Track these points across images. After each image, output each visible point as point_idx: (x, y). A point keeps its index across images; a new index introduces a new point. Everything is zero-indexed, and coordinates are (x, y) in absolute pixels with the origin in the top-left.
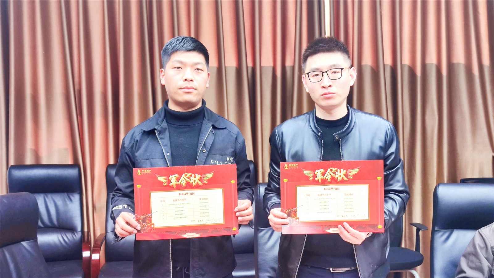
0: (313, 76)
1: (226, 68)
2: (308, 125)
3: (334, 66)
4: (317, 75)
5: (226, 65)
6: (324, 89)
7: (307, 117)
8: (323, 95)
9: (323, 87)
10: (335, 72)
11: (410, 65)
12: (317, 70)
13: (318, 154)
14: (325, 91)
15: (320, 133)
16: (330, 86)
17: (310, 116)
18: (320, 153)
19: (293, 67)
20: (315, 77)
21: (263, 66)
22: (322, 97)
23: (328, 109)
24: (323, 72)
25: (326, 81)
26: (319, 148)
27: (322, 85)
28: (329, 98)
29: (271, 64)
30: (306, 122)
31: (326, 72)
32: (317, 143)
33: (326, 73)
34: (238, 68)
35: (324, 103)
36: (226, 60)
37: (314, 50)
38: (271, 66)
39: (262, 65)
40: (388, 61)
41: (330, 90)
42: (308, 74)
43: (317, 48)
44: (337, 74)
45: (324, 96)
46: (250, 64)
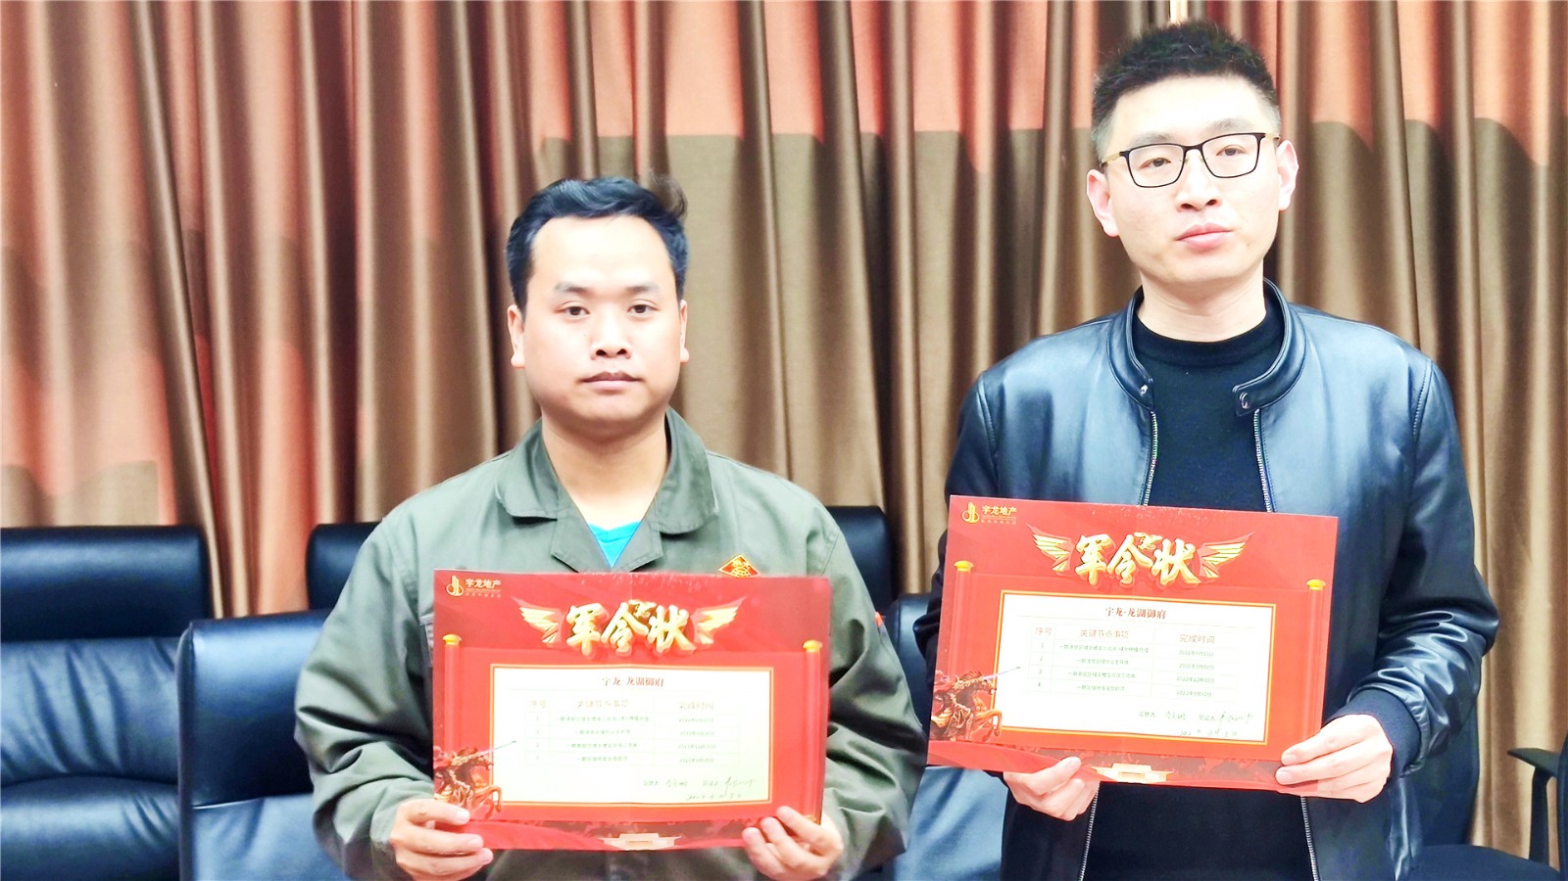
0: (1146, 165)
1: (775, 141)
2: (1104, 360)
3: (1228, 124)
4: (1159, 162)
5: (775, 130)
6: (1188, 214)
7: (1103, 331)
8: (1181, 239)
9: (1187, 206)
10: (1230, 152)
11: (1505, 125)
12: (1162, 141)
13: (1137, 468)
14: (1192, 221)
15: (1145, 388)
16: (1212, 202)
17: (1112, 327)
18: (1144, 466)
19: (1041, 137)
20: (1153, 169)
21: (921, 133)
22: (1181, 244)
23: (1196, 295)
24: (1186, 149)
25: (1197, 184)
26: (1143, 444)
27: (1183, 198)
28: (1206, 250)
29: (954, 125)
30: (1098, 349)
31: (1200, 147)
32: (1136, 427)
33: (1197, 152)
34: (821, 140)
35: (1188, 268)
36: (772, 108)
37: (1150, 66)
38: (951, 132)
39: (918, 128)
40: (1420, 106)
41: (1212, 218)
42: (1125, 154)
44: (1236, 157)
45: (1190, 239)
46: (869, 125)
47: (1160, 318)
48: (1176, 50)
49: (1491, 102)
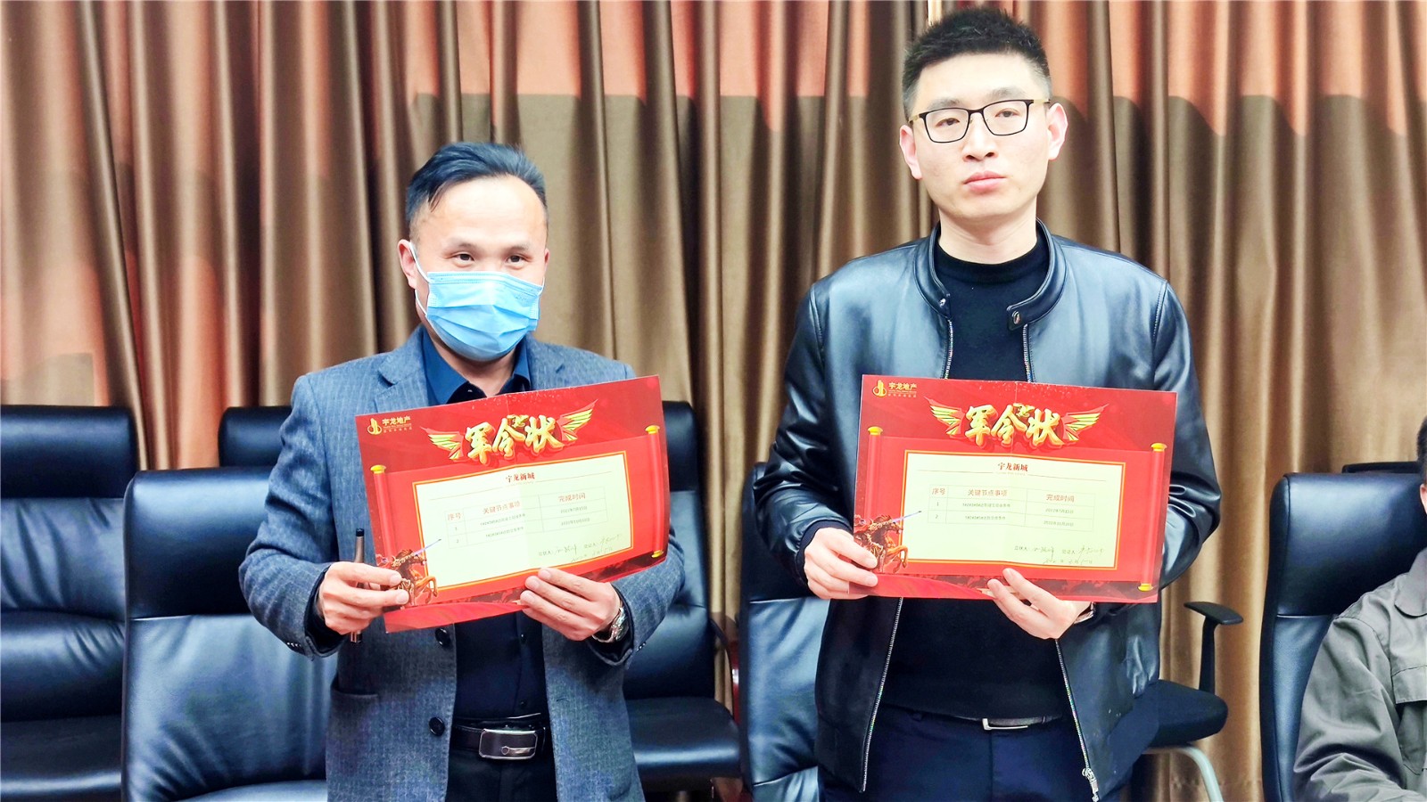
0: (940, 124)
2: (911, 278)
3: (1005, 92)
4: (950, 122)
6: (972, 164)
7: (910, 253)
8: (967, 182)
9: (970, 157)
10: (1007, 114)
11: (1192, 102)
12: (952, 105)
13: (937, 365)
14: (974, 169)
15: (944, 301)
16: (990, 155)
17: (917, 251)
18: (942, 363)
20: (946, 127)
22: (966, 188)
23: (980, 228)
24: (970, 112)
25: (979, 140)
26: (941, 346)
27: (968, 151)
28: (986, 192)
30: (906, 268)
31: (981, 111)
32: (936, 332)
33: (979, 115)
35: (970, 207)
37: (944, 45)
41: (990, 166)
42: (923, 116)
43: (952, 37)
44: (1011, 118)
45: (972, 183)
47: (954, 244)
48: (965, 31)
49: (1182, 85)
